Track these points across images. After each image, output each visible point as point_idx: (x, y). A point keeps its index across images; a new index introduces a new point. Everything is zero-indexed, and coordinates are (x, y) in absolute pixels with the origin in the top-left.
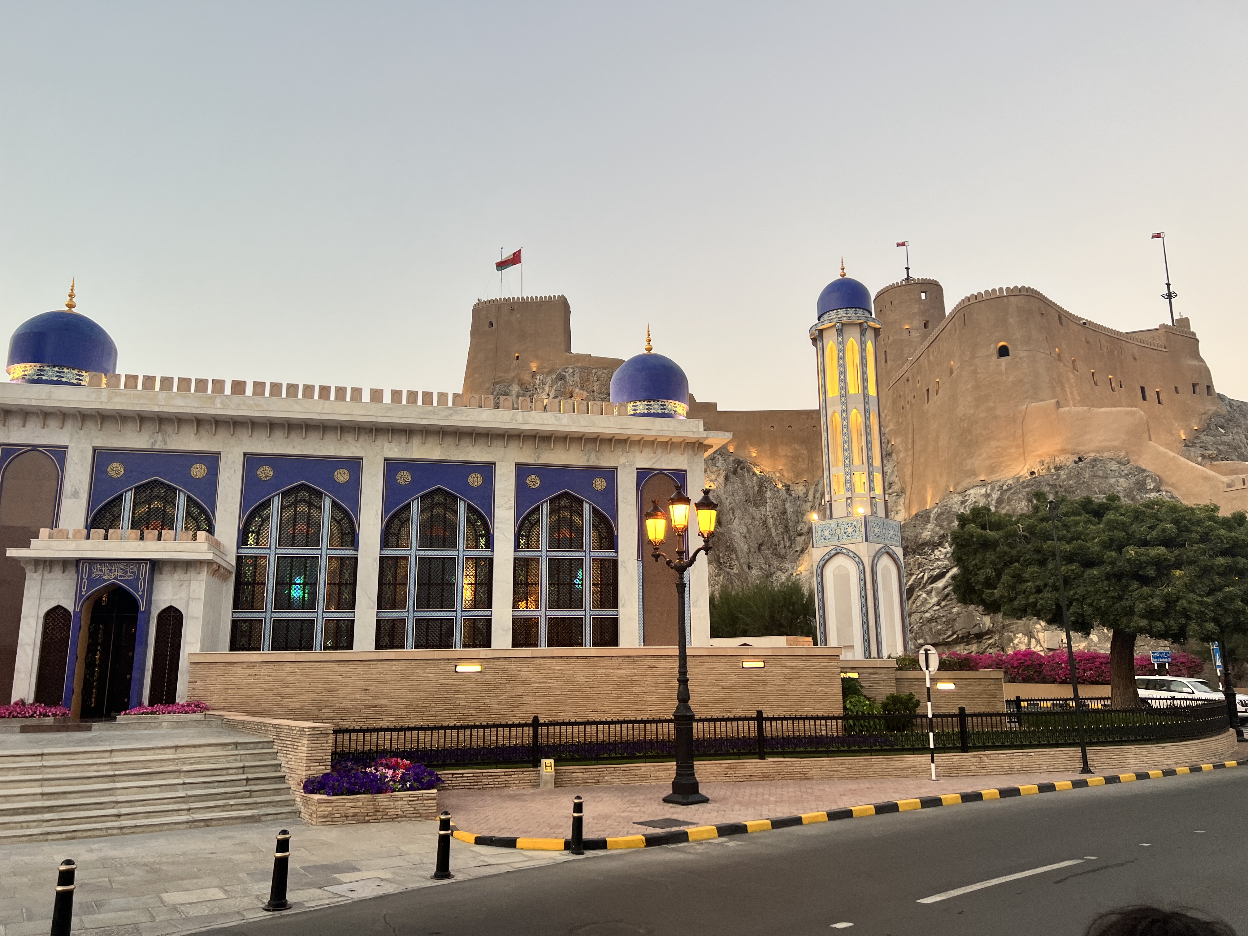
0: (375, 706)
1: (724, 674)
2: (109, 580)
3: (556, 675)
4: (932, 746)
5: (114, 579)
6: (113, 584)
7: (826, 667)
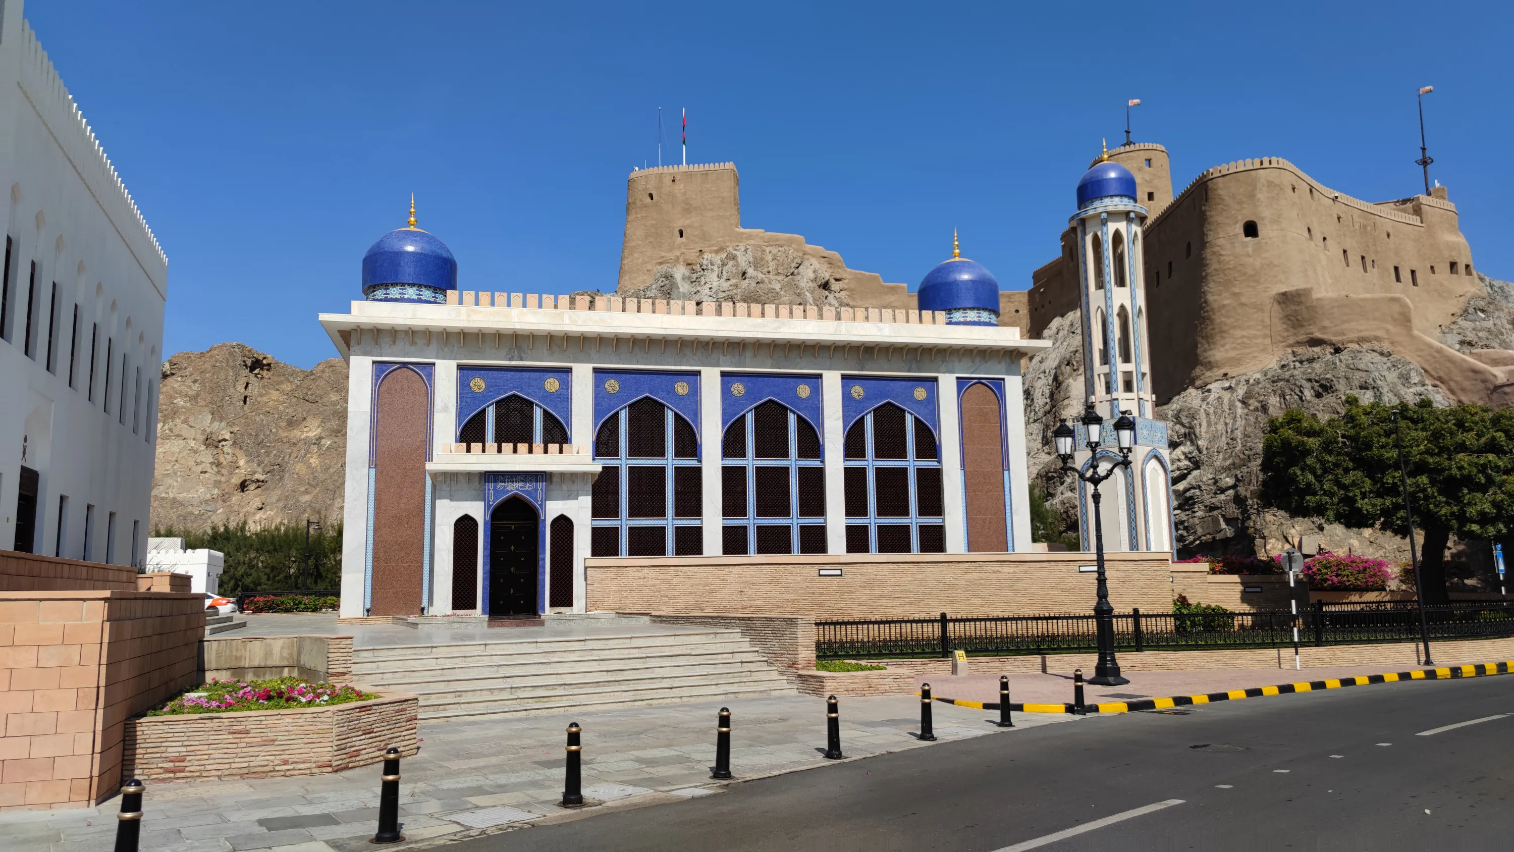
0: (751, 607)
1: (1063, 578)
2: (513, 491)
3: (910, 579)
4: (1296, 639)
5: (516, 489)
6: (516, 494)
7: (1155, 571)
